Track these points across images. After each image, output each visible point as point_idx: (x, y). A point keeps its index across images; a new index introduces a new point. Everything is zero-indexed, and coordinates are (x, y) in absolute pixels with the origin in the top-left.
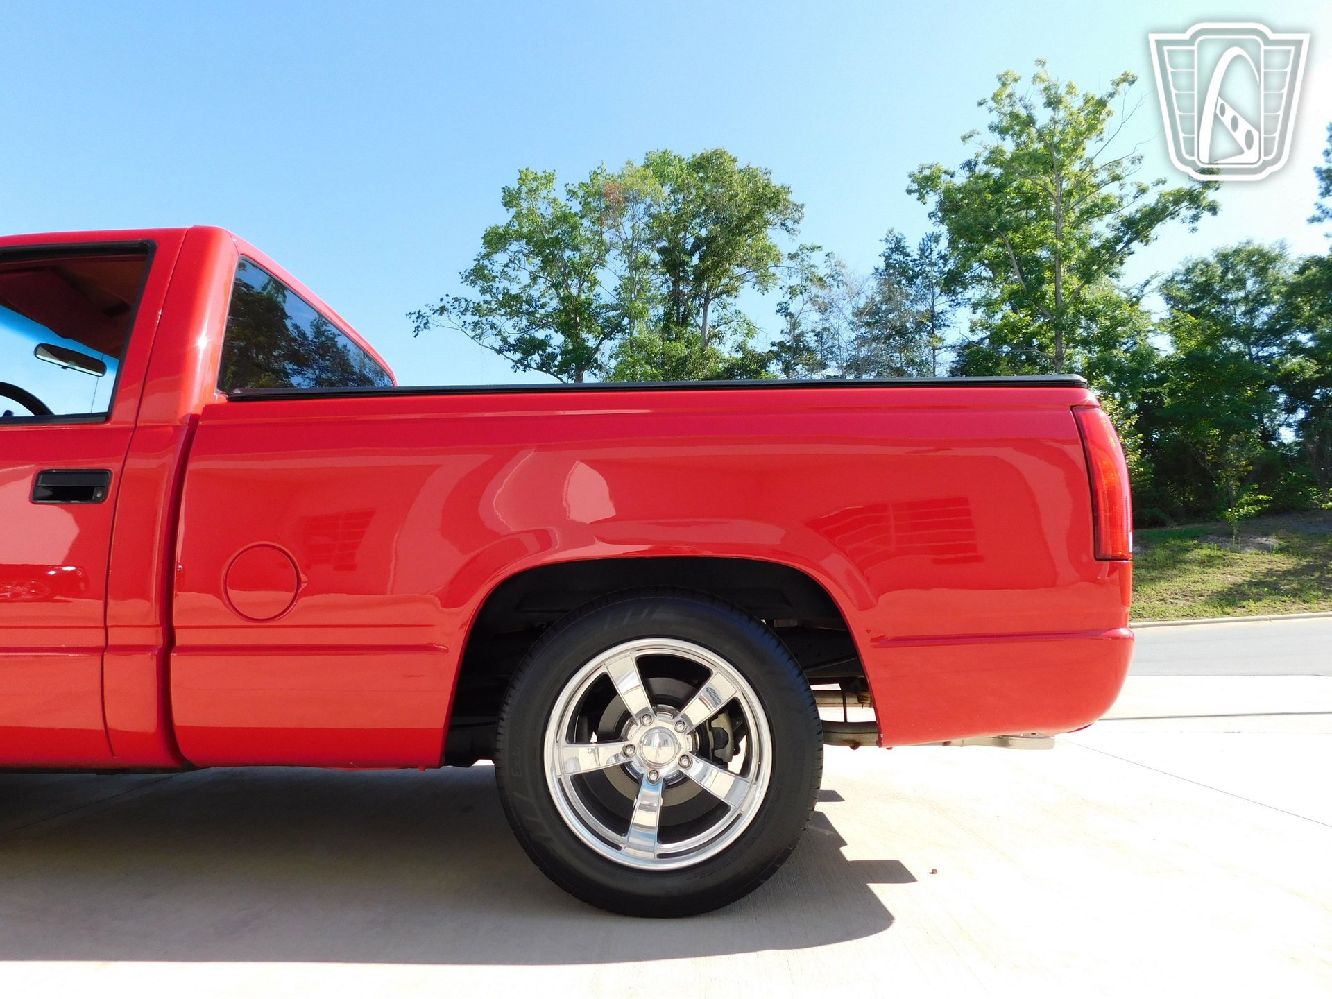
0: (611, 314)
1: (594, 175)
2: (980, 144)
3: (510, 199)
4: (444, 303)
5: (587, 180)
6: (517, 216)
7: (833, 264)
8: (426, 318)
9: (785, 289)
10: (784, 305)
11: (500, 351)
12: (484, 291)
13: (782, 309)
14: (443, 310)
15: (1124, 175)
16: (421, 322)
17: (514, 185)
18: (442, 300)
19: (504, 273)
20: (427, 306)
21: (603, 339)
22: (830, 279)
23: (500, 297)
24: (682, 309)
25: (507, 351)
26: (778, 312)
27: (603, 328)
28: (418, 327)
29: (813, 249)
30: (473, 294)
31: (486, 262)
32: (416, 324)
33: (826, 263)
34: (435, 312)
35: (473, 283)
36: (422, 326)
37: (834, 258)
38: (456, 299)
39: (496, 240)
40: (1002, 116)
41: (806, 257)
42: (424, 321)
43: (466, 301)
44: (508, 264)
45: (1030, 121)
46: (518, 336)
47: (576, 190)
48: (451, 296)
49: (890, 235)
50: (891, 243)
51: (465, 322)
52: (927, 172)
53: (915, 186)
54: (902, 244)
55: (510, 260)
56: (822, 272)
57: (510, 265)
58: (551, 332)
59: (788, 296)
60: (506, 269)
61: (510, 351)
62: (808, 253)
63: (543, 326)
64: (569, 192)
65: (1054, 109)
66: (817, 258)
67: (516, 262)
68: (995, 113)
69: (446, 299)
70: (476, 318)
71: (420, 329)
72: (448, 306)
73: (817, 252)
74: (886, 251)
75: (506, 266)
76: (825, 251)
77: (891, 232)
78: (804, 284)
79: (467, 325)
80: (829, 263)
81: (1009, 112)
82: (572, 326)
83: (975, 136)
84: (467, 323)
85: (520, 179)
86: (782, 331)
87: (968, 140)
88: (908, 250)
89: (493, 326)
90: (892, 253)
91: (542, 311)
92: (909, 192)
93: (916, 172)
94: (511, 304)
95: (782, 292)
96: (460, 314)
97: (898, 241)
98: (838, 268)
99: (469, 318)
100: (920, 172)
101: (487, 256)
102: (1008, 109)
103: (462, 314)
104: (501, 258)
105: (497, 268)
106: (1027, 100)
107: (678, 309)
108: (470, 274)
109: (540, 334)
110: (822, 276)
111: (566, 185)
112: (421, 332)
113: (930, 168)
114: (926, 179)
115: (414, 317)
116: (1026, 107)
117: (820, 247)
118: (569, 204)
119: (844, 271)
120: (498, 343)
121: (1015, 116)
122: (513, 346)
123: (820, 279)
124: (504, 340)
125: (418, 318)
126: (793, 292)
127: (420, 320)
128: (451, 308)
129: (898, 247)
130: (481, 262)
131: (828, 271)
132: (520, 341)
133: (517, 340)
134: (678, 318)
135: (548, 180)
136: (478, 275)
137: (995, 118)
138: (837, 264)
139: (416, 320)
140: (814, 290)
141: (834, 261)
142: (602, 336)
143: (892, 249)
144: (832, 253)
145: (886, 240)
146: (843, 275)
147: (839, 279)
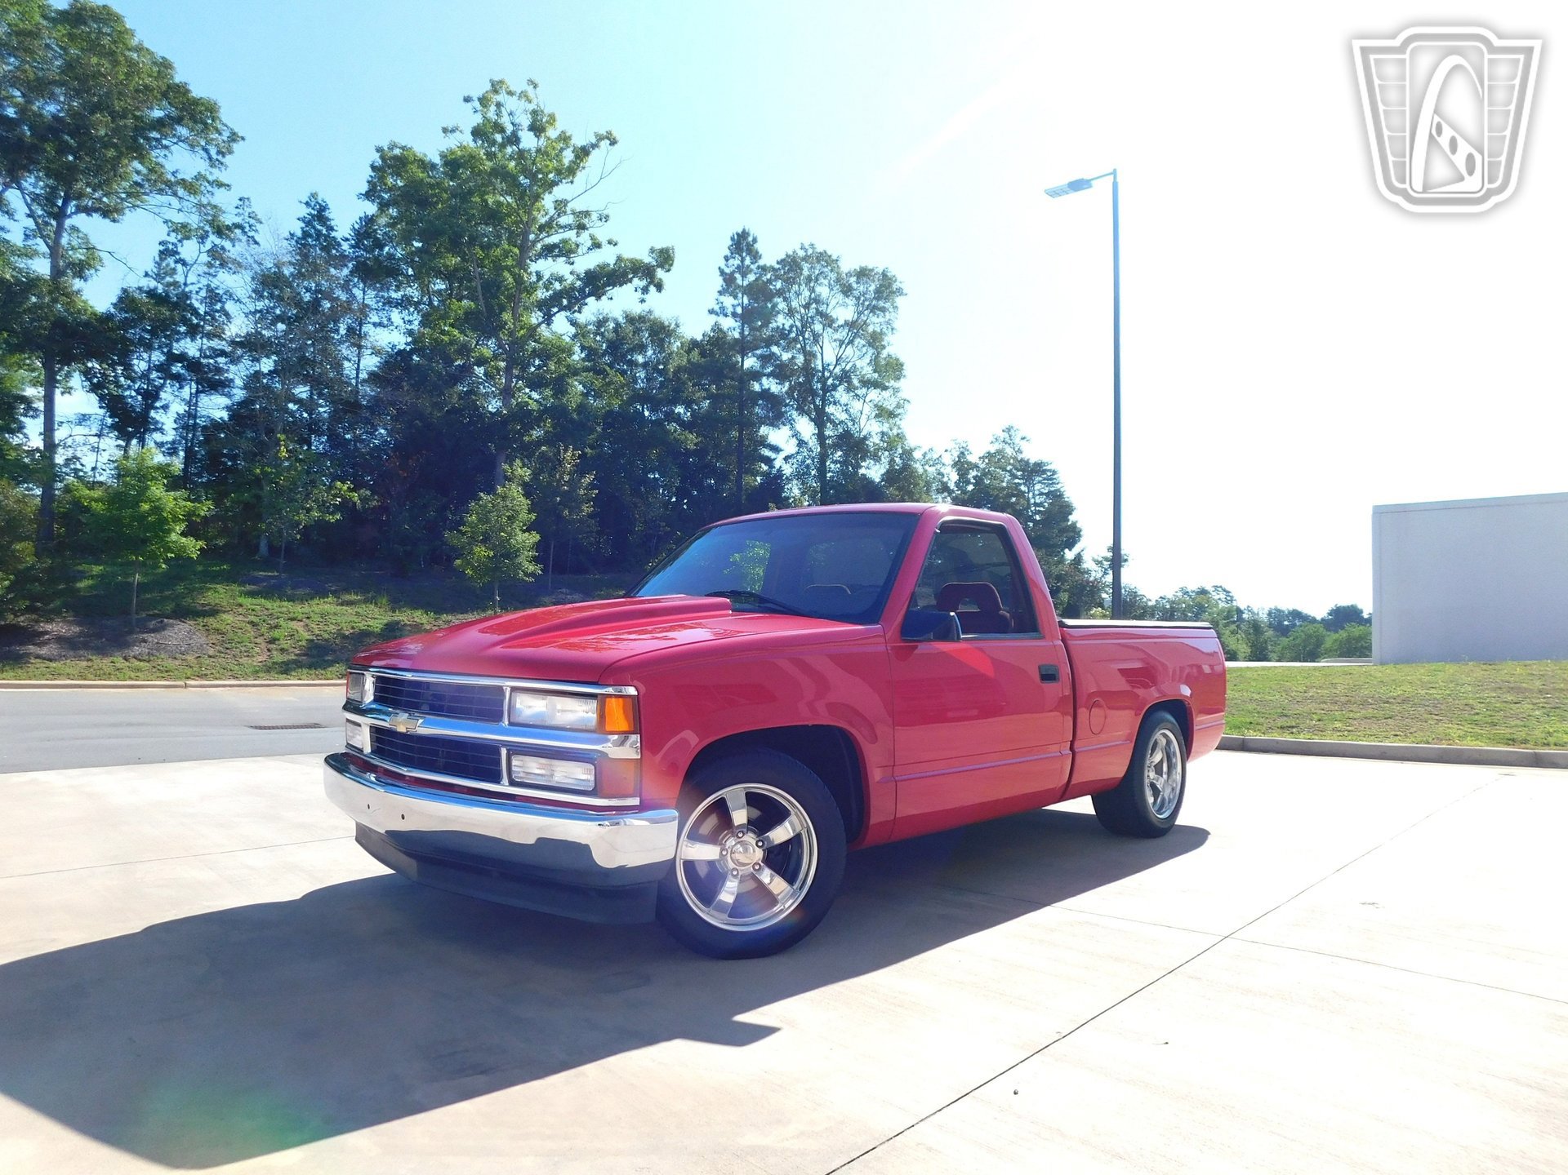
2: (458, 141)
7: (247, 214)
9: (170, 224)
10: (170, 246)
13: (168, 250)
15: (588, 226)
22: (239, 231)
26: (159, 251)
29: (220, 185)
33: (238, 210)
37: (250, 206)
40: (485, 121)
41: (206, 192)
45: (514, 139)
49: (313, 200)
50: (313, 209)
52: (397, 152)
53: (380, 163)
54: (326, 214)
56: (228, 219)
59: (175, 236)
62: (209, 188)
65: (537, 136)
66: (223, 199)
68: (479, 115)
73: (223, 189)
74: (305, 215)
76: (236, 193)
77: (314, 195)
78: (202, 227)
80: (241, 211)
81: (493, 120)
83: (458, 132)
86: (147, 275)
87: (449, 135)
88: (333, 223)
90: (313, 220)
93: (386, 148)
97: (323, 209)
98: (252, 221)
100: (391, 148)
102: (492, 116)
106: (516, 117)
110: (230, 224)
113: (403, 148)
114: (393, 159)
116: (512, 123)
117: (228, 186)
119: (258, 226)
121: (498, 128)
123: (227, 228)
126: (183, 231)
129: (320, 215)
131: (238, 220)
137: (477, 119)
138: (251, 215)
140: (213, 239)
141: (249, 210)
143: (313, 216)
144: (248, 199)
145: (307, 204)
146: (256, 231)
147: (250, 234)
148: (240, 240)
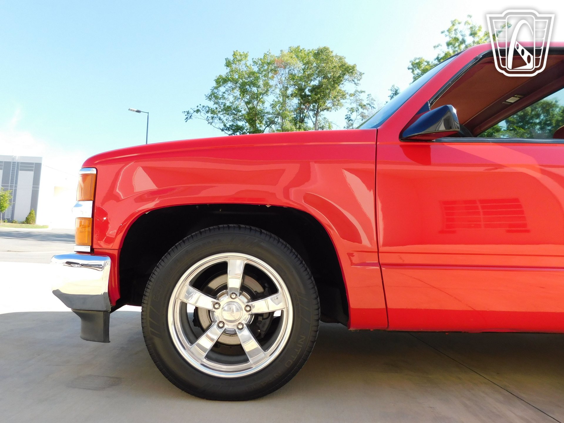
0: (270, 116)
1: (265, 55)
2: (441, 50)
3: (228, 64)
4: (199, 108)
5: (262, 57)
6: (232, 71)
7: (370, 99)
8: (191, 114)
9: (348, 109)
10: (349, 116)
11: (222, 130)
12: (215, 103)
13: (347, 117)
14: (198, 111)
16: (189, 116)
17: (231, 58)
18: (197, 107)
19: (223, 96)
20: (191, 109)
21: (266, 127)
22: (368, 106)
23: (222, 106)
24: (302, 116)
25: (225, 130)
26: (346, 118)
27: (266, 122)
28: (187, 118)
29: (362, 92)
30: (211, 104)
31: (216, 91)
32: (187, 117)
33: (367, 99)
34: (195, 111)
35: (210, 99)
36: (189, 117)
37: (371, 96)
38: (204, 106)
39: (221, 81)
40: (451, 39)
41: (358, 96)
42: (190, 115)
43: (208, 107)
44: (225, 92)
45: (463, 41)
46: (231, 123)
47: (257, 61)
48: (202, 105)
50: (393, 91)
51: (208, 117)
52: (417, 61)
53: (411, 67)
55: (226, 90)
56: (364, 103)
57: (226, 93)
58: (244, 123)
59: (350, 112)
60: (224, 94)
61: (226, 130)
62: (359, 94)
63: (240, 120)
64: (254, 62)
65: (473, 37)
66: (363, 96)
67: (229, 91)
68: (448, 37)
69: (199, 106)
70: (212, 115)
71: (188, 119)
72: (200, 109)
73: (363, 93)
74: (391, 95)
75: (224, 93)
76: (367, 93)
78: (357, 107)
79: (208, 118)
80: (368, 99)
81: (454, 37)
82: (254, 120)
83: (440, 46)
84: (209, 117)
85: (234, 55)
86: (344, 127)
87: (436, 48)
89: (220, 119)
90: (394, 95)
91: (240, 114)
92: (409, 69)
94: (227, 110)
95: (347, 110)
96: (205, 113)
97: (397, 90)
98: (372, 101)
99: (210, 115)
100: (415, 60)
101: (216, 88)
102: (453, 35)
103: (207, 113)
104: (222, 89)
105: (221, 93)
106: (462, 32)
107: (300, 116)
108: (210, 96)
109: (240, 123)
110: (365, 104)
111: (253, 59)
112: (188, 120)
113: (419, 59)
114: (417, 63)
115: (186, 113)
116: (462, 35)
117: (364, 91)
118: (253, 67)
119: (374, 102)
120: (222, 126)
121: (456, 39)
122: (229, 128)
123: (365, 105)
124: (225, 125)
125: (187, 114)
126: (352, 110)
127: (188, 114)
128: (201, 110)
130: (214, 90)
131: (368, 102)
132: (232, 126)
133: (230, 126)
134: (300, 119)
135: (246, 56)
136: (213, 96)
137: (448, 39)
139: (186, 114)
140: (361, 110)
141: (371, 98)
142: (266, 126)
143: (393, 94)
144: (370, 94)
145: (391, 90)
146: (374, 104)
147: (372, 106)
148: (369, 109)
